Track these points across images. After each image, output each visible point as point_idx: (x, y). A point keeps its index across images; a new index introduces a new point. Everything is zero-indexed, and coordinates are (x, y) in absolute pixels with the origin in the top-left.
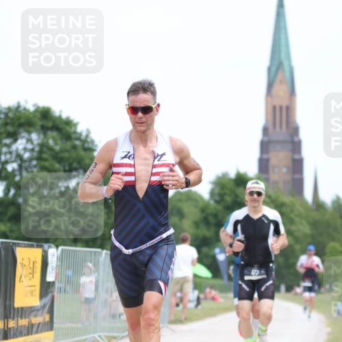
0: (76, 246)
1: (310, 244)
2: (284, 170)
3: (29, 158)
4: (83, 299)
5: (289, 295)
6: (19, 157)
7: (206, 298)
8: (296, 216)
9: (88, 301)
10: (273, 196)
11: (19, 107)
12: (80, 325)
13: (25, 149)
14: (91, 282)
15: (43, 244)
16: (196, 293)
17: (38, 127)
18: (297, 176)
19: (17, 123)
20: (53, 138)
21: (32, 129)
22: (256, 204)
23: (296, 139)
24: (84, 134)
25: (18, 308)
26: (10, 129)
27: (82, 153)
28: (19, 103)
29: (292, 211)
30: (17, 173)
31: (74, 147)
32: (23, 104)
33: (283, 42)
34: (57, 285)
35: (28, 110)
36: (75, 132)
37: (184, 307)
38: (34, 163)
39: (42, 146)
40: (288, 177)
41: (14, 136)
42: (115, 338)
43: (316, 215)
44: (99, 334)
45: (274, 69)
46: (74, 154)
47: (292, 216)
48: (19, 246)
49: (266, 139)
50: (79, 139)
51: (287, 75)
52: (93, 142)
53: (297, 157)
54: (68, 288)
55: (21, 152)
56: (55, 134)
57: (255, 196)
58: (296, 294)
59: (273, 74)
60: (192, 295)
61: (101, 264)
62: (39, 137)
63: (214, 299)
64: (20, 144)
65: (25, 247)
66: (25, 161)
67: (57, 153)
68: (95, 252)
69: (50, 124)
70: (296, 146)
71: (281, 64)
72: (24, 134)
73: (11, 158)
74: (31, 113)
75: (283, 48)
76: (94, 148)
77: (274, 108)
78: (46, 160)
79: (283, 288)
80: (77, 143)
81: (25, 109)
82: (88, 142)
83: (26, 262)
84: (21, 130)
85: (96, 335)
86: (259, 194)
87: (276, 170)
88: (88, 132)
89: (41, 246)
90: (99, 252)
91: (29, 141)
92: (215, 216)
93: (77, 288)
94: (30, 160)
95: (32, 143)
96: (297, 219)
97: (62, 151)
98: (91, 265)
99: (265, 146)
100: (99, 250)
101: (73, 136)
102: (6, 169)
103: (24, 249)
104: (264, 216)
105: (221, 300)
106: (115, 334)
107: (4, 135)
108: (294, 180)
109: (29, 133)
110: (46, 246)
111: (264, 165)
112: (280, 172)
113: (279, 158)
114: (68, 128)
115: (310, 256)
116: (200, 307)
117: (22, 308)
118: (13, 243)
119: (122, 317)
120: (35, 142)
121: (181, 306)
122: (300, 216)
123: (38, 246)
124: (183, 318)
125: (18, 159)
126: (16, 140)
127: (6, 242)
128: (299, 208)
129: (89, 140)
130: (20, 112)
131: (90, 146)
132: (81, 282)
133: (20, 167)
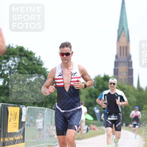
0: (34, 106)
1: (136, 106)
2: (125, 74)
3: (14, 68)
4: (37, 129)
5: (127, 128)
6: (10, 68)
7: (91, 129)
8: (130, 94)
9: (40, 130)
10: (120, 85)
11: (9, 46)
12: (36, 140)
13: (12, 64)
14: (41, 122)
15: (20, 105)
16: (87, 126)
17: (18, 55)
18: (130, 77)
19: (9, 54)
20: (24, 60)
21: (15, 56)
22: (113, 88)
23: (130, 61)
24: (38, 58)
25: (9, 133)
26: (6, 56)
27: (37, 66)
28: (9, 45)
29: (128, 92)
30: (9, 75)
31: (34, 64)
32: (11, 45)
33: (124, 19)
34: (26, 123)
35: (14, 48)
36: (34, 57)
37: (81, 133)
38: (16, 70)
39: (19, 63)
40: (127, 77)
41: (8, 59)
42: (51, 146)
43: (139, 93)
44: (44, 144)
45: (120, 30)
46: (33, 67)
47: (128, 93)
48: (9, 106)
49: (117, 61)
50: (35, 60)
51: (126, 33)
52: (42, 61)
53: (130, 68)
54: (31, 124)
55: (11, 66)
56: (25, 58)
57: (112, 85)
58: (130, 127)
59: (120, 32)
60: (85, 127)
61: (45, 114)
62: (18, 59)
63: (94, 129)
64: (10, 62)
65: (12, 106)
66: (12, 70)
67: (26, 66)
68: (43, 109)
69: (23, 54)
70: (130, 64)
71: (123, 28)
72: (12, 58)
73: (6, 68)
74: (14, 49)
75: (124, 22)
76: (42, 64)
77: (121, 47)
78: (21, 69)
79: (124, 124)
80: (35, 62)
81: (12, 47)
82: (40, 62)
83: (13, 113)
84: (11, 56)
85: (43, 145)
86: (114, 84)
87: (121, 74)
88: (40, 57)
89: (19, 106)
90: (45, 109)
91: (14, 61)
92: (95, 93)
93: (35, 124)
94: (14, 69)
95: (15, 62)
96: (130, 95)
97: (28, 65)
98: (41, 114)
99: (116, 64)
100: (45, 108)
101: (33, 59)
102: (4, 73)
103: (12, 107)
104: (116, 93)
105: (97, 130)
106: (51, 144)
107: (3, 59)
108: (129, 78)
109: (14, 57)
110: (21, 106)
111: (116, 72)
112: (123, 75)
113: (123, 69)
114: (31, 56)
115: (136, 111)
116: (88, 133)
117: (11, 133)
118: (7, 105)
119: (54, 137)
120: (17, 62)
121: (80, 132)
122: (131, 93)
123: (18, 106)
124: (81, 138)
125: (9, 69)
126: (8, 61)
127: (4, 105)
128: (131, 90)
129: (40, 61)
130: (10, 48)
131: (41, 63)
132: (37, 122)
133: (10, 72)
